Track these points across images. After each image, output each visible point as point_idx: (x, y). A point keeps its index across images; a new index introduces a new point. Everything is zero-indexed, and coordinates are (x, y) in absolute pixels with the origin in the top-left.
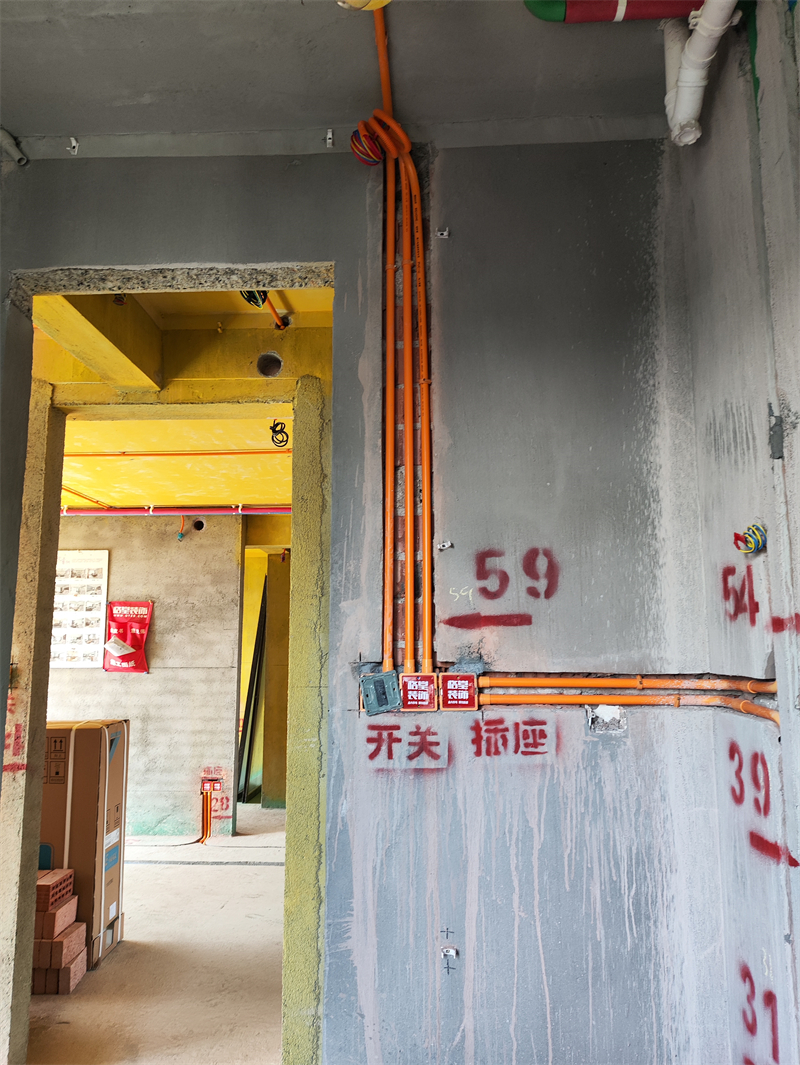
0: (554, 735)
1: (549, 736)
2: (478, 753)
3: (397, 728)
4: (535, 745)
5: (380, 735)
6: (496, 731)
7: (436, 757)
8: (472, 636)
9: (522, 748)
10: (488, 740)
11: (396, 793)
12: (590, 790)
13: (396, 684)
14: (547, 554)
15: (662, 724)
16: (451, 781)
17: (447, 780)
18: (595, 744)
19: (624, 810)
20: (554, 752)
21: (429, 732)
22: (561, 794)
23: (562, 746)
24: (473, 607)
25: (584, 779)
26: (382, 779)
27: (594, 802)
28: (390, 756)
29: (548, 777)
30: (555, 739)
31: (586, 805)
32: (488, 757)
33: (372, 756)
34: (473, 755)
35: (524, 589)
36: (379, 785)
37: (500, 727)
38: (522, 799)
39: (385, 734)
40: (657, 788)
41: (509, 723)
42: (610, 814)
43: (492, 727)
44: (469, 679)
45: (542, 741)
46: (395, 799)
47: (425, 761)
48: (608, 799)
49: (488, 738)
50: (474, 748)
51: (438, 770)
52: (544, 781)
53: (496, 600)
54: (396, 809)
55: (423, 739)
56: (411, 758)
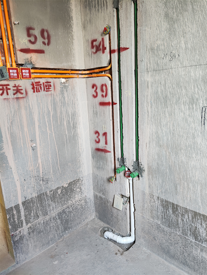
0: (53, 86)
1: (52, 86)
2: (34, 92)
3: (9, 85)
4: (49, 89)
5: (3, 88)
6: (38, 85)
7: (22, 94)
8: (28, 56)
9: (46, 90)
10: (36, 88)
11: (11, 105)
12: (62, 99)
13: (6, 70)
14: (47, 31)
15: (76, 82)
16: (27, 100)
17: (26, 100)
18: (63, 88)
19: (70, 104)
20: (53, 90)
21: (19, 86)
22: (56, 101)
23: (55, 89)
24: (27, 46)
25: (61, 97)
26: (6, 102)
27: (63, 102)
28: (8, 94)
29: (53, 97)
30: (53, 87)
31: (62, 103)
32: (37, 93)
33: (2, 94)
34: (33, 92)
35: (42, 42)
36: (5, 104)
37: (39, 84)
38: (47, 103)
39: (5, 87)
40: (76, 98)
41: (41, 83)
42: (67, 105)
43: (37, 84)
44: (29, 69)
45: (50, 87)
46: (11, 107)
47: (19, 95)
48: (66, 101)
49: (36, 87)
50: (33, 90)
51: (23, 97)
52: (52, 98)
53: (34, 45)
54: (12, 110)
55: (17, 88)
56: (14, 94)
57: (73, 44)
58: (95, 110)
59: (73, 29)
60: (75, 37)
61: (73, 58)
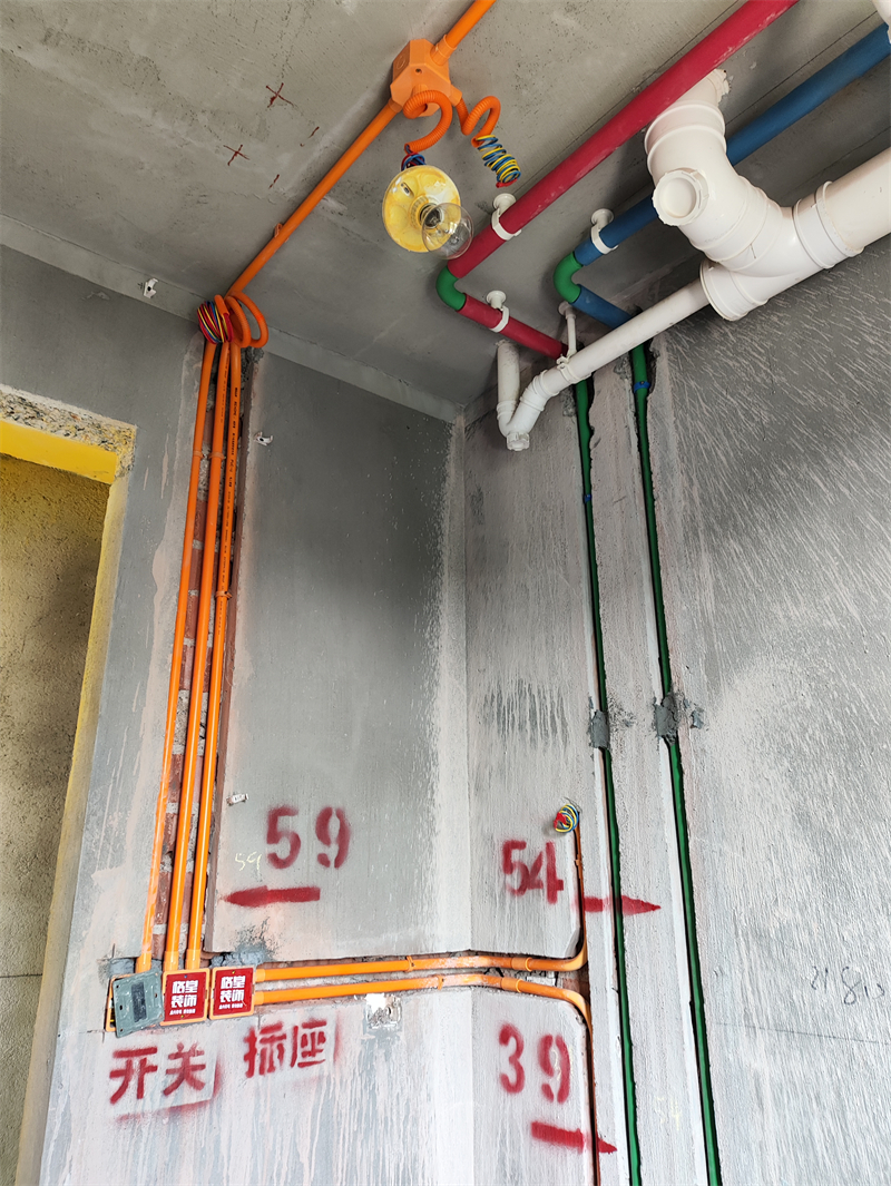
0: (333, 1037)
1: (328, 1039)
2: (250, 1073)
3: (153, 1050)
4: (312, 1053)
5: (129, 1064)
6: (272, 1040)
7: (198, 1085)
8: (253, 916)
9: (300, 1059)
10: (263, 1052)
11: (142, 1149)
12: (364, 1101)
13: (158, 987)
14: (340, 815)
15: (431, 1011)
16: (215, 1117)
17: (211, 1117)
18: (372, 1042)
19: (394, 1120)
20: (331, 1059)
21: (195, 1052)
22: (335, 1113)
23: (340, 1050)
24: (259, 878)
25: (359, 1089)
26: (126, 1130)
27: (367, 1115)
28: (140, 1094)
29: (323, 1092)
30: (333, 1043)
31: (359, 1121)
32: (261, 1077)
33: (115, 1098)
34: (243, 1076)
35: (315, 857)
36: (120, 1142)
37: (278, 1034)
38: (295, 1125)
39: (136, 1062)
40: (424, 1087)
41: (287, 1029)
42: (381, 1127)
43: (268, 1036)
44: (248, 973)
45: (321, 1046)
46: (141, 1159)
47: (186, 1095)
48: (380, 1108)
49: (260, 1054)
50: (245, 1066)
51: (201, 1104)
52: (319, 1098)
53: (285, 870)
54: (139, 1173)
55: (186, 1063)
56: (167, 1092)
57: (431, 853)
58: (508, 1155)
59: (435, 796)
60: (441, 826)
61: (426, 908)
